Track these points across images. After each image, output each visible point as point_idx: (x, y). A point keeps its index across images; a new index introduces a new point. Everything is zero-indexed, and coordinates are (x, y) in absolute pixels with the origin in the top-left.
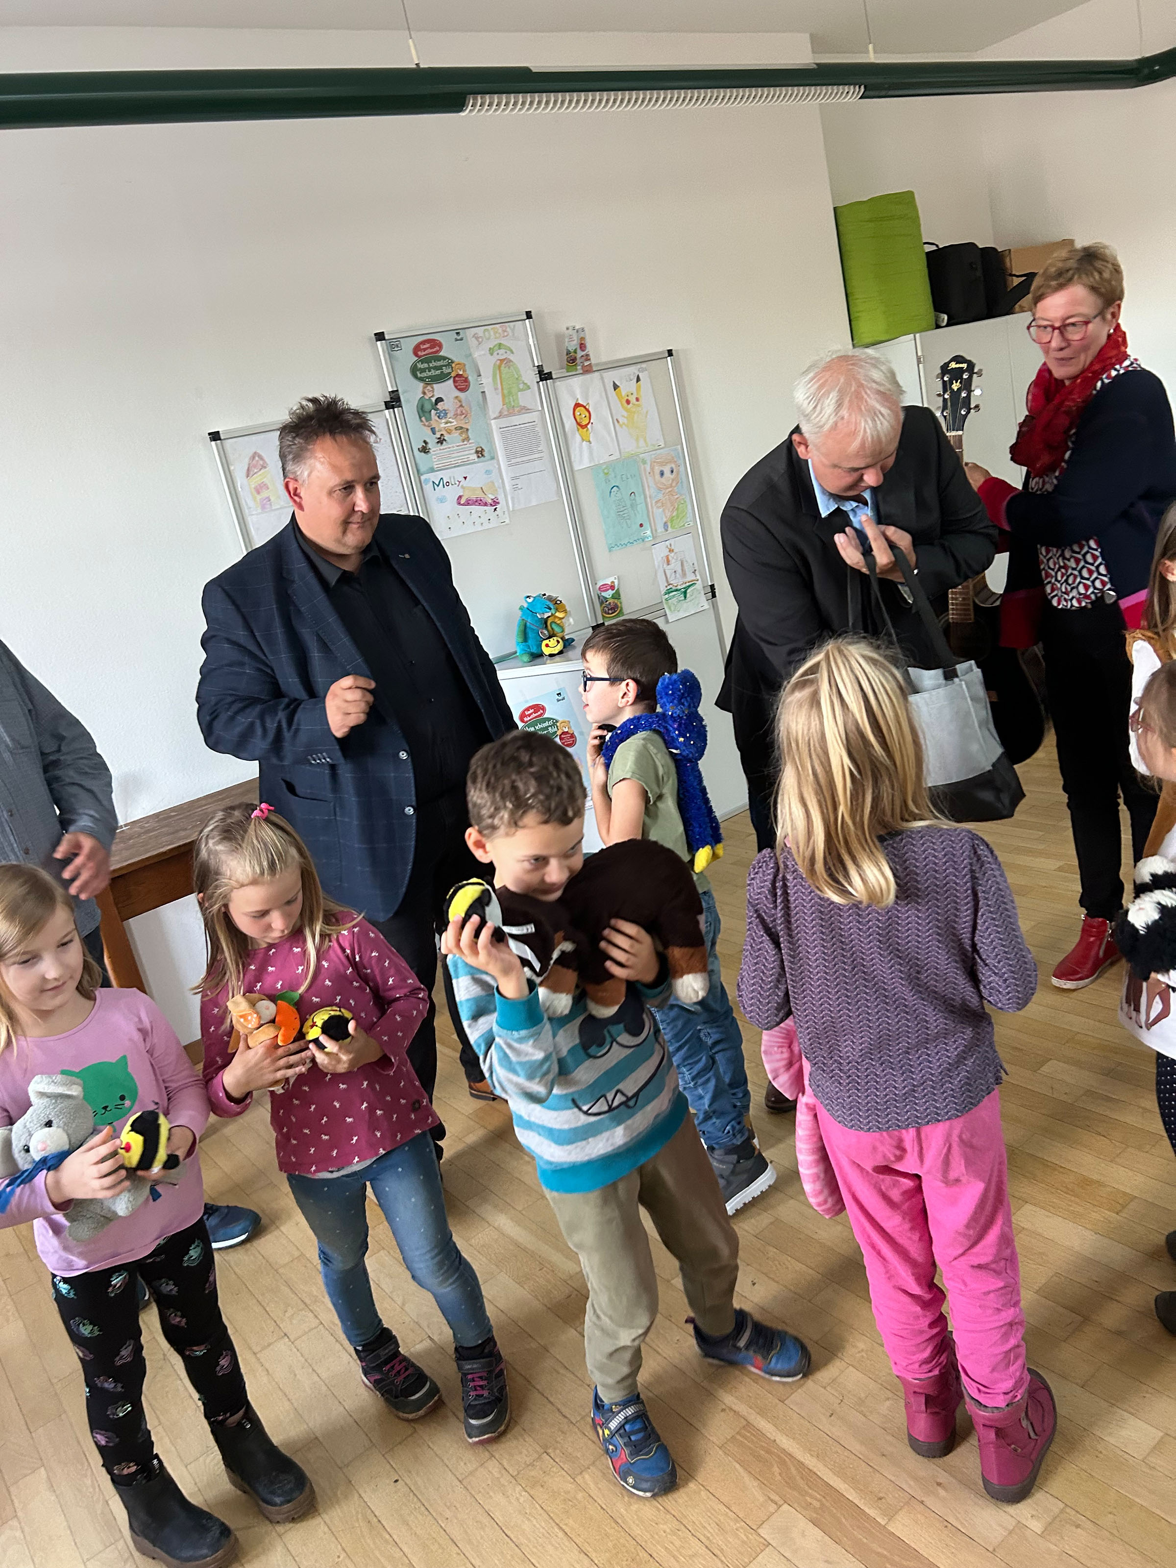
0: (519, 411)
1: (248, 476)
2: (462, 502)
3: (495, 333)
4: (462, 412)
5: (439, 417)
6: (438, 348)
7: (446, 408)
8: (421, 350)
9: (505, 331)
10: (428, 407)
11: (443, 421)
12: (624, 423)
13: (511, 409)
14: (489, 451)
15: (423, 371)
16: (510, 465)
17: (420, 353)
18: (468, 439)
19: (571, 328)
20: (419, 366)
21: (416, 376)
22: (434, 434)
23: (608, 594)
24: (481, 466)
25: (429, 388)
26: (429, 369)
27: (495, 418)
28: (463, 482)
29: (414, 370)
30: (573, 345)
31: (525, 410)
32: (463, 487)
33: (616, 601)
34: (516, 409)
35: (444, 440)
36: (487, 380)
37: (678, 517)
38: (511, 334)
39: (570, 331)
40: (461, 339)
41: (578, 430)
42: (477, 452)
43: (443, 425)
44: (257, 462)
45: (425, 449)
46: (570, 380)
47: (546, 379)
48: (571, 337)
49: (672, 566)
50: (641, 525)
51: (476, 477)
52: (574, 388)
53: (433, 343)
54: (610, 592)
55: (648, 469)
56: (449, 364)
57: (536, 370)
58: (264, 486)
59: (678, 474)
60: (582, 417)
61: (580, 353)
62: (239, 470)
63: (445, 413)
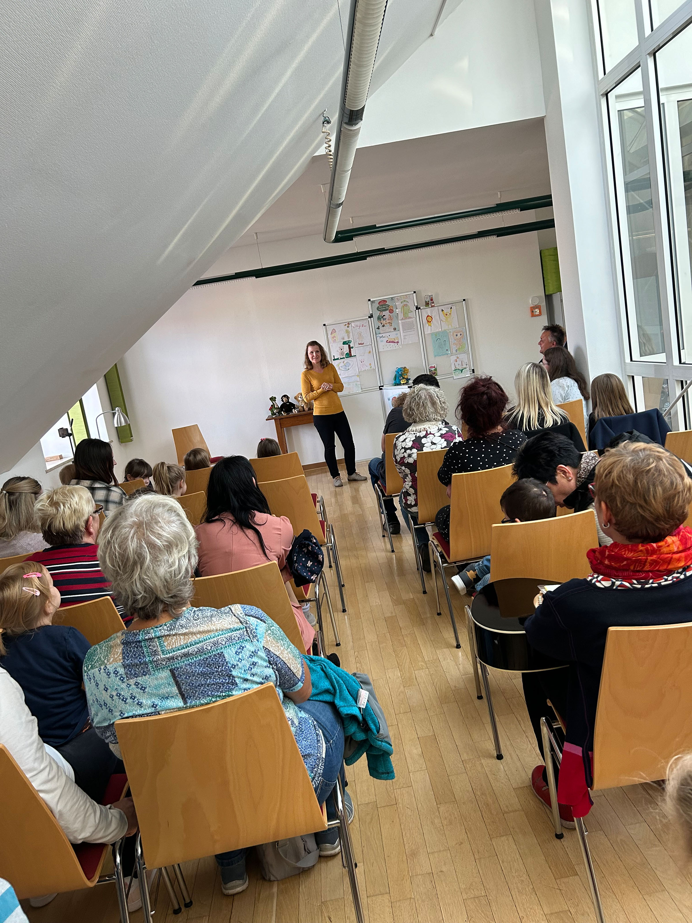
0: (408, 318)
1: (331, 334)
2: (388, 342)
3: (404, 298)
4: (391, 318)
5: (383, 320)
7: (386, 317)
8: (380, 303)
9: (406, 297)
10: (380, 317)
11: (385, 321)
12: (444, 321)
13: (406, 317)
14: (398, 329)
15: (380, 308)
16: (404, 332)
18: (392, 325)
19: (427, 296)
21: (378, 310)
22: (382, 324)
24: (395, 333)
25: (381, 313)
26: (382, 308)
27: (400, 320)
28: (389, 337)
29: (378, 309)
31: (411, 318)
35: (385, 326)
36: (399, 310)
37: (462, 348)
38: (408, 298)
40: (393, 300)
41: (428, 323)
44: (334, 331)
45: (378, 328)
46: (427, 309)
47: (418, 309)
48: (427, 298)
49: (458, 362)
50: (447, 350)
51: (393, 336)
52: (427, 311)
53: (385, 301)
54: (434, 369)
55: (452, 334)
56: (388, 306)
57: (415, 307)
58: (335, 337)
59: (463, 335)
60: (429, 320)
61: (430, 302)
62: (329, 333)
63: (386, 319)
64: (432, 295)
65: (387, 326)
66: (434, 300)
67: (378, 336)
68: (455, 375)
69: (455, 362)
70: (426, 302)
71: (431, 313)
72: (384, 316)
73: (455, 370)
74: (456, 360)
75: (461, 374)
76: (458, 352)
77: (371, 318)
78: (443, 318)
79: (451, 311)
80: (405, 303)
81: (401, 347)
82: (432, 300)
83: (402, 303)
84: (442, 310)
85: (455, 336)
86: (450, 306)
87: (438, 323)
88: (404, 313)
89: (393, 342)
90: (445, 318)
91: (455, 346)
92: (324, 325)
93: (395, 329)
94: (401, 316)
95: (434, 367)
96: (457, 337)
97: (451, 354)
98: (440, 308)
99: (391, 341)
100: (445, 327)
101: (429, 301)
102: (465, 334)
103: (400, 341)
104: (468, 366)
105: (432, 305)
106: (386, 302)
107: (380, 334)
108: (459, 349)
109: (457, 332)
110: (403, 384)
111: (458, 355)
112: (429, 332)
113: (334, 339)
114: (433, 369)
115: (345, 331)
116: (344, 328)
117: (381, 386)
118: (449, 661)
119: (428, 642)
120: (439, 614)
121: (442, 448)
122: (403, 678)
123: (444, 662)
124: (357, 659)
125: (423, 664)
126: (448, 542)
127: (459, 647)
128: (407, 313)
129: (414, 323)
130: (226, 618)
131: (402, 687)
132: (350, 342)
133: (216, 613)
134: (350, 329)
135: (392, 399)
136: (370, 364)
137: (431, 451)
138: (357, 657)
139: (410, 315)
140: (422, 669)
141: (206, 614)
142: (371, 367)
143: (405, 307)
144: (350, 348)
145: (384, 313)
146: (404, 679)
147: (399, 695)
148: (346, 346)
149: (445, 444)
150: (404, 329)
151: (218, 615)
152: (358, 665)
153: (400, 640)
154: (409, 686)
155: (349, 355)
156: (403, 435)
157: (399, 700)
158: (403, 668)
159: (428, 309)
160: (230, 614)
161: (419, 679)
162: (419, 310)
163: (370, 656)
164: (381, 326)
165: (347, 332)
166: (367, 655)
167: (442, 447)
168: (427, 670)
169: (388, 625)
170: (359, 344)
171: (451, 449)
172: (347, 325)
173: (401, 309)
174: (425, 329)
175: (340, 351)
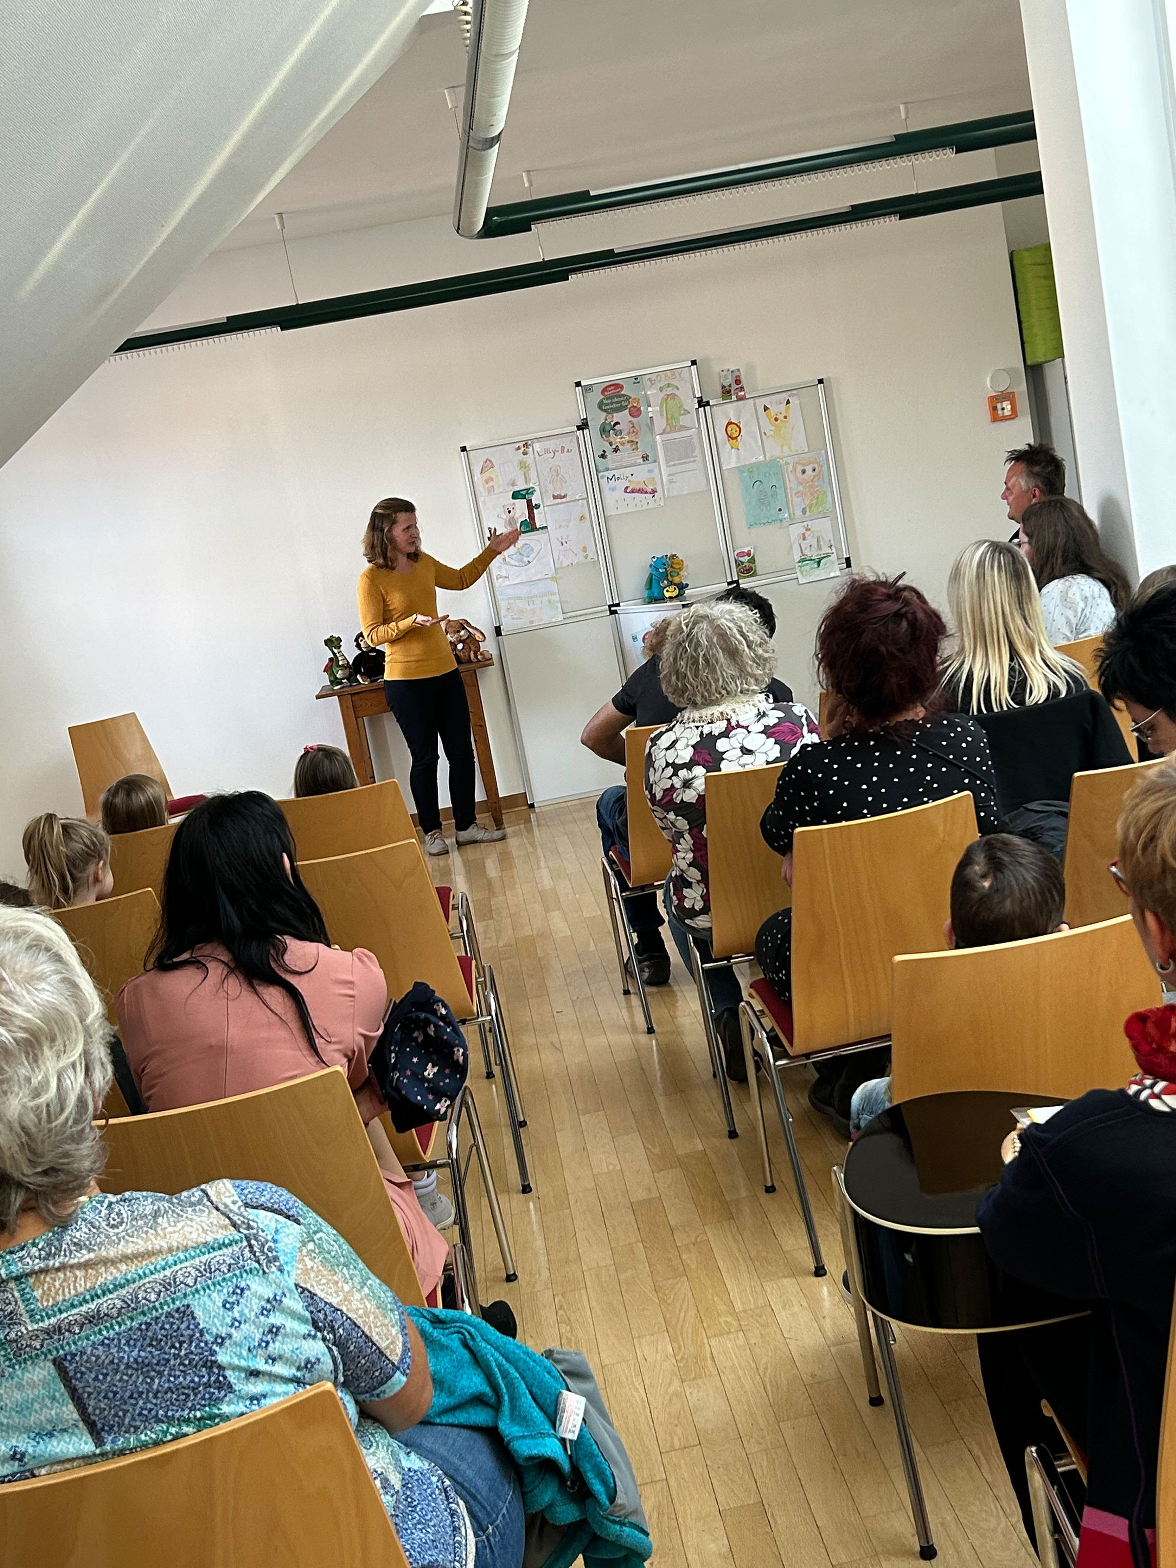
0: (679, 429)
1: (482, 472)
2: (628, 491)
3: (666, 376)
4: (634, 430)
5: (615, 435)
6: (620, 390)
7: (621, 428)
8: (607, 391)
9: (675, 375)
10: (608, 428)
11: (619, 437)
12: (770, 435)
13: (672, 426)
14: (653, 457)
15: (607, 404)
16: (669, 466)
17: (606, 393)
18: (637, 448)
19: (725, 371)
20: (605, 401)
21: (601, 409)
22: (611, 445)
24: (646, 466)
25: (610, 416)
26: (612, 403)
27: (659, 434)
28: (630, 478)
29: (600, 406)
30: (728, 381)
31: (685, 428)
32: (630, 481)
33: (751, 564)
34: (677, 428)
35: (619, 450)
36: (655, 409)
37: (817, 504)
38: (678, 376)
39: (725, 373)
40: (639, 383)
41: (729, 440)
42: (643, 457)
43: (618, 440)
44: (488, 465)
45: (603, 456)
46: (726, 406)
47: (704, 406)
48: (726, 377)
49: (807, 541)
50: (780, 510)
51: (641, 474)
52: (729, 411)
53: (617, 386)
54: (747, 558)
55: (791, 468)
56: (627, 399)
57: (696, 400)
58: (490, 479)
59: (820, 472)
60: (733, 432)
61: (735, 386)
62: (477, 470)
63: (621, 432)
64: (738, 370)
65: (626, 449)
66: (744, 383)
67: (603, 477)
68: (802, 573)
69: (801, 541)
70: (723, 387)
71: (739, 418)
72: (617, 423)
73: (802, 561)
74: (804, 535)
75: (817, 571)
76: (808, 514)
77: (583, 429)
78: (767, 426)
79: (787, 410)
80: (669, 391)
82: (738, 381)
83: (661, 390)
84: (766, 409)
85: (799, 473)
86: (785, 396)
87: (756, 442)
88: (669, 417)
89: (641, 491)
90: (773, 428)
91: (799, 499)
92: (464, 449)
93: (645, 458)
94: (660, 424)
95: (749, 554)
96: (805, 476)
97: (791, 519)
98: (761, 403)
99: (637, 487)
100: (773, 451)
101: (730, 386)
102: (825, 468)
103: (659, 489)
104: (834, 550)
105: (740, 394)
106: (622, 387)
107: (607, 469)
108: (810, 506)
109: (804, 465)
110: (671, 598)
111: (810, 523)
112: (733, 464)
113: (490, 484)
114: (745, 559)
115: (516, 463)
116: (513, 455)
117: (614, 605)
118: (796, 1309)
119: (741, 1262)
120: (770, 1190)
121: (768, 763)
122: (678, 1358)
123: (783, 1313)
124: (561, 1312)
125: (729, 1319)
126: (789, 1004)
127: (822, 1272)
128: (676, 415)
129: (695, 440)
130: (194, 1217)
131: (676, 1382)
132: (532, 493)
133: (166, 1205)
134: (529, 459)
135: (644, 639)
136: (585, 549)
137: (740, 769)
138: (561, 1307)
139: (683, 421)
140: (729, 1333)
141: (141, 1209)
142: (586, 557)
143: (670, 402)
144: (531, 507)
145: (617, 417)
146: (681, 1360)
147: (670, 1400)
148: (522, 504)
149: (775, 752)
151: (173, 1211)
152: (564, 1328)
153: (670, 1260)
154: (695, 1378)
155: (530, 526)
156: (667, 731)
157: (670, 1414)
158: (678, 1333)
159: (730, 405)
160: (204, 1205)
161: (720, 1359)
162: (707, 408)
163: (593, 1304)
164: (609, 450)
165: (523, 465)
166: (586, 1303)
167: (770, 760)
168: (741, 1334)
169: (639, 1220)
170: (555, 497)
171: (794, 761)
172: (523, 449)
173: (661, 407)
174: (721, 456)
175: (504, 517)
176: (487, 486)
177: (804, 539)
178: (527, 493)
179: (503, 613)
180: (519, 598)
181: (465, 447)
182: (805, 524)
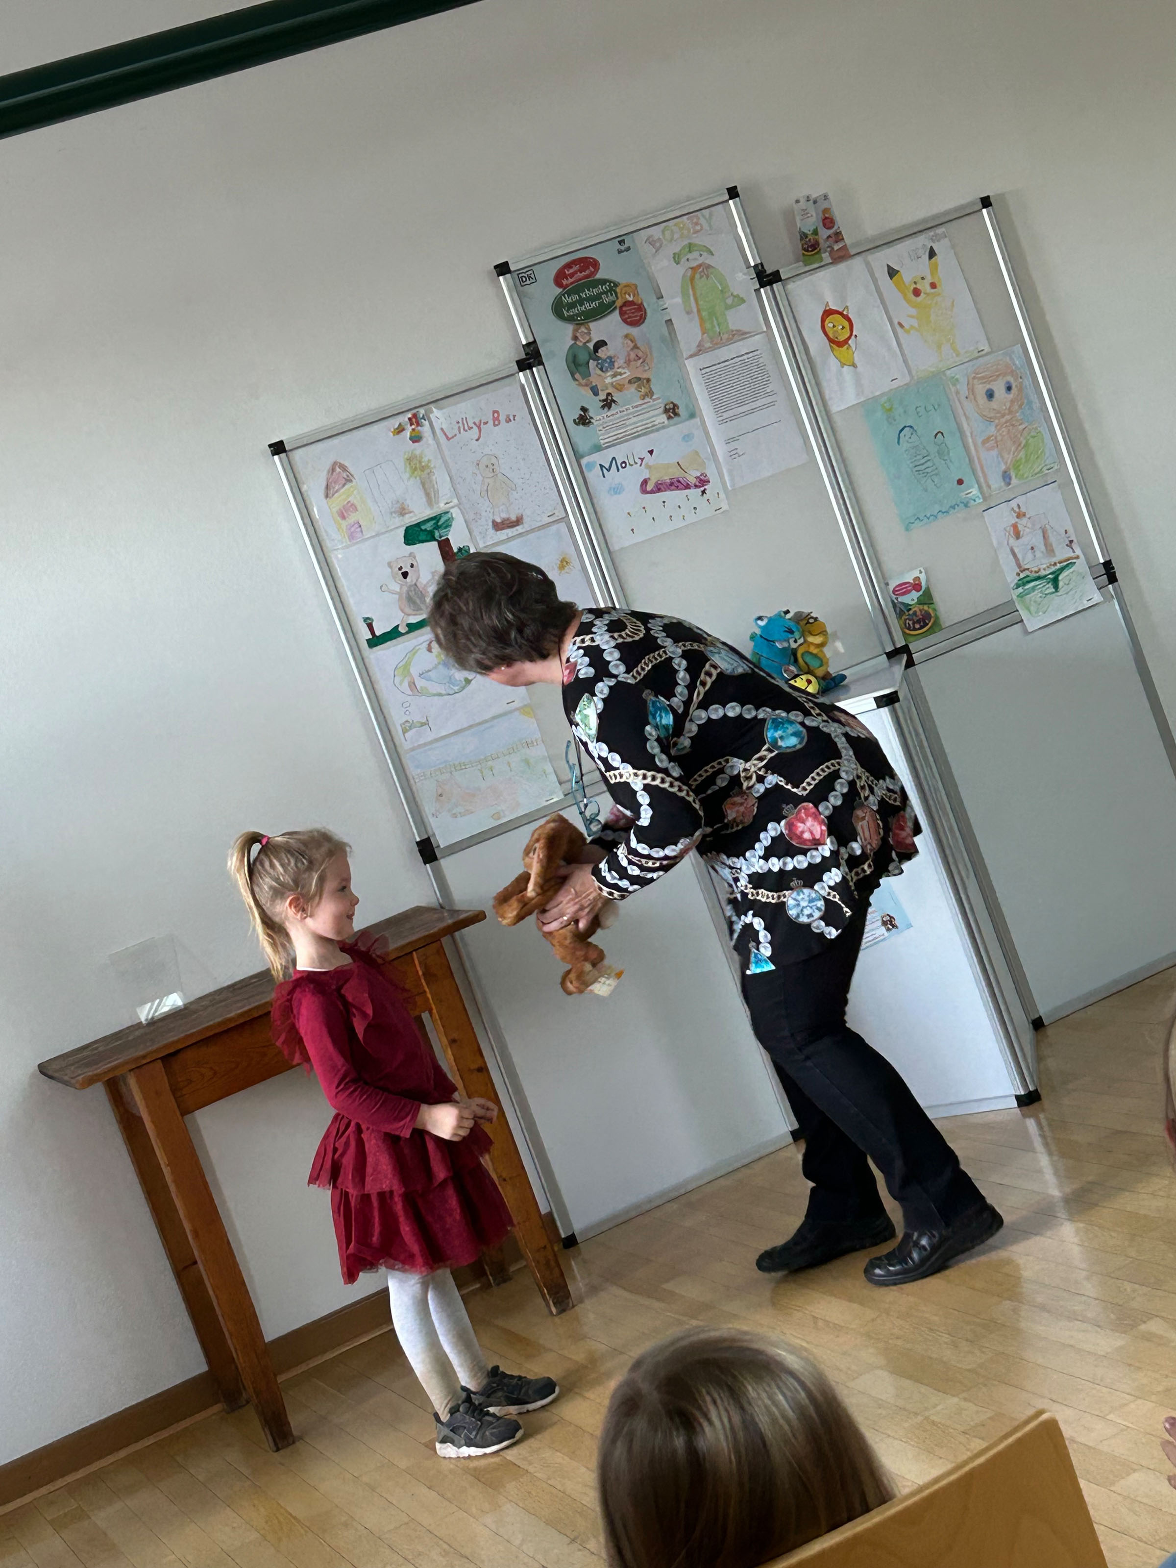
0: (728, 339)
1: (327, 496)
2: (649, 488)
3: (681, 229)
5: (601, 369)
6: (593, 270)
7: (611, 353)
8: (566, 277)
9: (697, 224)
10: (583, 357)
11: (609, 374)
12: (912, 327)
13: (715, 335)
14: (687, 406)
15: (572, 306)
16: (724, 422)
17: (565, 282)
18: (650, 394)
19: (802, 201)
20: (567, 300)
21: (561, 316)
22: (596, 394)
23: (912, 598)
24: (675, 430)
25: (583, 329)
26: (581, 302)
27: (691, 356)
28: (648, 459)
29: (559, 309)
30: (810, 223)
31: (741, 335)
32: (648, 467)
33: (926, 607)
34: (725, 336)
35: (614, 401)
36: (674, 302)
37: (1027, 461)
38: (706, 226)
39: (803, 204)
40: (628, 249)
41: (832, 350)
42: (666, 411)
43: (608, 380)
44: (338, 475)
45: (584, 420)
46: (814, 279)
47: (770, 283)
48: (805, 212)
49: (1024, 540)
50: (960, 482)
51: (668, 448)
52: (817, 288)
53: (588, 264)
54: (915, 595)
55: (964, 391)
56: (612, 289)
57: (752, 273)
58: (352, 507)
59: (1020, 391)
61: (824, 233)
62: (314, 489)
63: (611, 361)
64: (826, 197)
65: (628, 397)
66: (842, 223)
67: (590, 466)
68: (1028, 609)
69: (1012, 541)
70: (803, 236)
72: (601, 344)
73: (1022, 583)
74: (1015, 526)
75: (1056, 599)
76: (1014, 481)
77: (530, 368)
78: (904, 311)
80: (695, 259)
81: (725, 507)
82: (828, 221)
83: (677, 258)
84: (892, 273)
85: (982, 399)
86: (923, 241)
88: (704, 314)
89: (677, 484)
90: (913, 311)
91: (995, 453)
92: (278, 448)
93: (672, 411)
94: (688, 334)
95: (917, 586)
96: (994, 404)
97: (985, 499)
98: (881, 259)
99: (667, 479)
100: (925, 360)
101: (815, 232)
102: (1028, 382)
103: (711, 473)
104: (1078, 552)
105: (836, 247)
106: (595, 264)
107: (598, 448)
108: (1016, 465)
109: (988, 379)
111: (1020, 500)
112: (851, 400)
113: (353, 518)
115: (400, 463)
116: (392, 448)
128: (718, 310)
129: (765, 359)
132: (448, 525)
134: (427, 449)
139: (735, 319)
143: (700, 283)
145: (599, 329)
148: (429, 553)
150: (720, 408)
159: (821, 274)
162: (777, 286)
165: (417, 466)
170: (498, 526)
172: (409, 429)
173: (685, 294)
174: (824, 384)
175: (395, 586)
176: (344, 524)
177: (1018, 536)
178: (437, 527)
179: (428, 808)
180: (461, 767)
181: (281, 442)
182: (1013, 504)
